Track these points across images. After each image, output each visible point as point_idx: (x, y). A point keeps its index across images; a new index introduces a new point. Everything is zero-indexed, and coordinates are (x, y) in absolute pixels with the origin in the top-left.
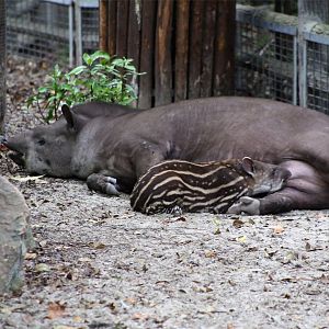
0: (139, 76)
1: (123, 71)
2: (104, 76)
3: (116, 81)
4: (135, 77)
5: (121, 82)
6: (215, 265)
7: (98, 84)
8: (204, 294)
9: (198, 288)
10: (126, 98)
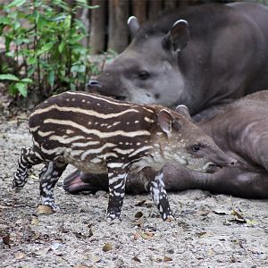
0: (90, 10)
1: (73, 3)
2: (50, 10)
3: (63, 16)
4: (85, 11)
5: (70, 17)
6: (175, 230)
7: (42, 18)
8: (161, 264)
9: (155, 257)
10: (76, 35)
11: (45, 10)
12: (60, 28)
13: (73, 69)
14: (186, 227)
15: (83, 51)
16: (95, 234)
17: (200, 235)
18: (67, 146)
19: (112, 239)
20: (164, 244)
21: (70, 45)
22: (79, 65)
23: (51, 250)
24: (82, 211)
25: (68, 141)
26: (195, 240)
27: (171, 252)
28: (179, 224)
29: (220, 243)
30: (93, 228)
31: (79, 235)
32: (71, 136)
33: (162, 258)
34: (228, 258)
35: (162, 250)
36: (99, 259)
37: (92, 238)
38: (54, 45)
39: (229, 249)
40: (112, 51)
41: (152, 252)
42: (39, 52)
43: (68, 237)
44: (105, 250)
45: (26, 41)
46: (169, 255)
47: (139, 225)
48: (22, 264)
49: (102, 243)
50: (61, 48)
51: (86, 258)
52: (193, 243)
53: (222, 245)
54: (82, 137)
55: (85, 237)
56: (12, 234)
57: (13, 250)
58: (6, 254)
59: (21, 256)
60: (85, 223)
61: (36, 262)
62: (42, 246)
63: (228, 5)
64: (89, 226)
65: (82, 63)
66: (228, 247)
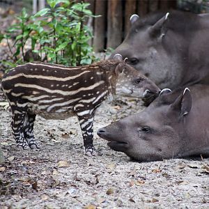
0: (94, 18)
1: (81, 14)
2: (65, 18)
3: (75, 23)
4: (90, 20)
5: (80, 23)
6: (160, 179)
7: (60, 25)
8: (150, 204)
9: (146, 199)
10: (84, 37)
11: (62, 19)
12: (72, 32)
13: (82, 62)
14: (168, 177)
15: (89, 49)
16: (101, 182)
17: (179, 183)
18: (35, 102)
19: (113, 186)
20: (152, 190)
21: (80, 44)
22: (87, 59)
23: (68, 193)
24: (90, 165)
25: (35, 99)
26: (175, 186)
27: (157, 195)
28: (163, 175)
29: (194, 189)
30: (99, 177)
31: (88, 183)
32: (36, 96)
33: (151, 200)
34: (201, 200)
35: (150, 194)
36: (104, 200)
37: (98, 185)
38: (68, 44)
39: (201, 193)
40: (111, 49)
41: (143, 195)
42: (57, 49)
43: (80, 184)
44: (108, 193)
45: (47, 41)
46: (156, 198)
47: (133, 176)
48: (47, 203)
49: (106, 189)
50: (73, 46)
51: (94, 199)
52: (174, 188)
53: (195, 190)
54: (47, 96)
55: (93, 184)
56: (39, 182)
57: (40, 193)
58: (35, 196)
59: (46, 198)
60: (93, 174)
61: (57, 202)
62: (61, 191)
63: (200, 15)
64: (96, 176)
65: (89, 57)
66: (200, 192)
